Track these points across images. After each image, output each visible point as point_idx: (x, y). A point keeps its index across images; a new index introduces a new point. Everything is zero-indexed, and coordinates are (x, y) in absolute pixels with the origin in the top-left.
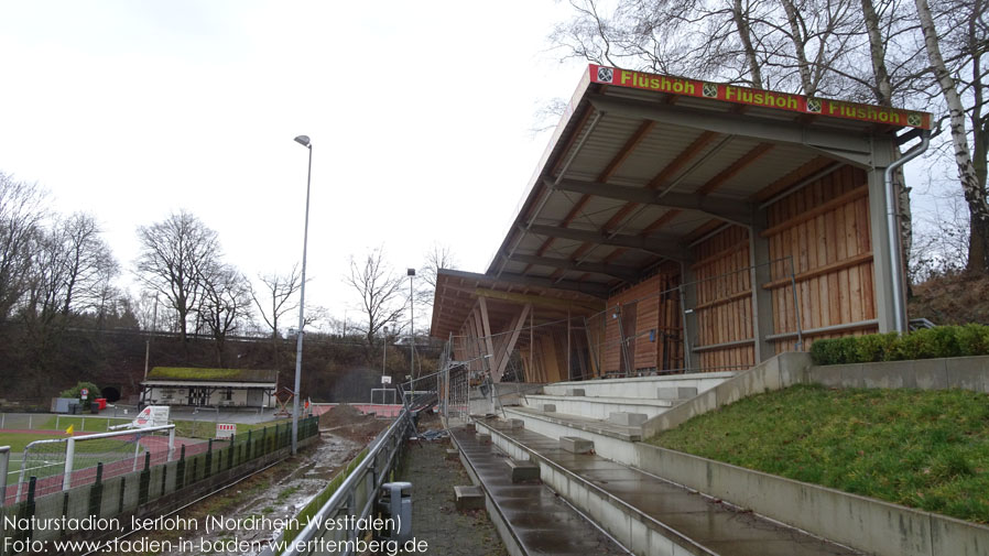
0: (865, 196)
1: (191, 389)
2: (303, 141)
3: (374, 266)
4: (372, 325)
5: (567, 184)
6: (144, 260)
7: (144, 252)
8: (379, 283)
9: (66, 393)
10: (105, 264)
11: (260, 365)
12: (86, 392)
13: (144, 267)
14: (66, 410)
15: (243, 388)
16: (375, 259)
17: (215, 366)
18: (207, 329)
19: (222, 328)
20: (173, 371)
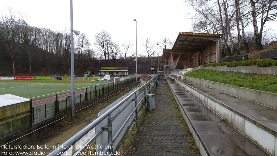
0: (216, 45)
1: (110, 71)
2: (135, 20)
3: (148, 41)
4: (148, 56)
5: (180, 41)
6: (96, 42)
7: (96, 40)
8: (150, 45)
9: (85, 73)
10: (88, 43)
11: (123, 66)
12: (89, 73)
13: (95, 44)
14: (87, 76)
15: (121, 71)
16: (148, 39)
17: (113, 66)
18: (111, 58)
19: (114, 57)
20: (105, 68)
